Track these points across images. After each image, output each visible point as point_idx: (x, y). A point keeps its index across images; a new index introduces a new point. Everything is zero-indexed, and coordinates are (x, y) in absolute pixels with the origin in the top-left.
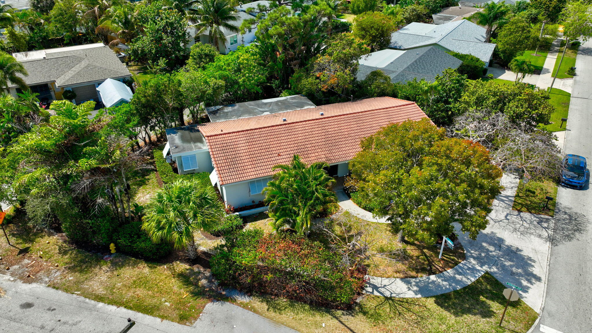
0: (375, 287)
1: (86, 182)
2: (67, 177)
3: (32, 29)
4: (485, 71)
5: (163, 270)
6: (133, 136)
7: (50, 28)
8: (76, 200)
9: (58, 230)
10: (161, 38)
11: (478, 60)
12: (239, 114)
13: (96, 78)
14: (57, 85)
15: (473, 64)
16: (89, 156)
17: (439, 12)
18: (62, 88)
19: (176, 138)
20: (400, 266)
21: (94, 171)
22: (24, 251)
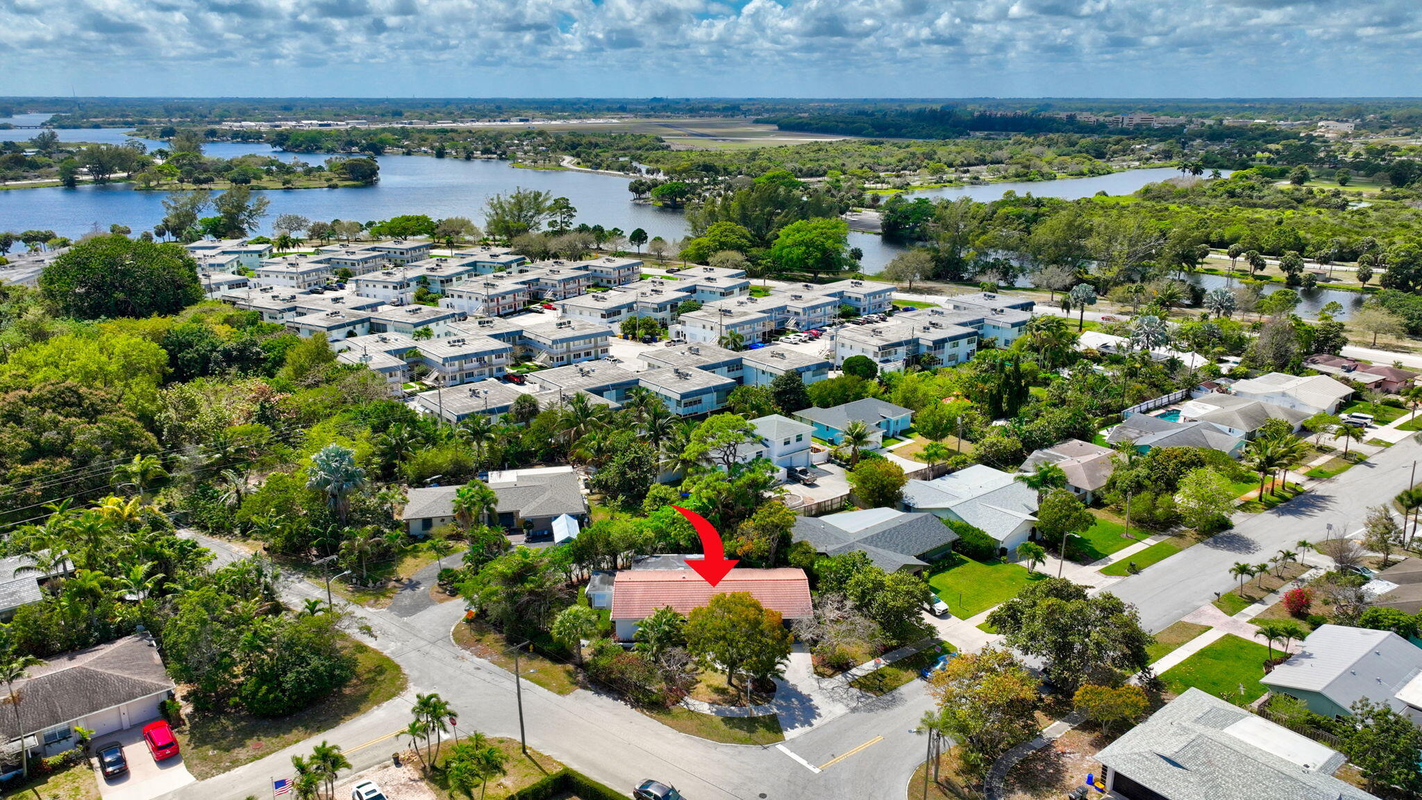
0: (687, 704)
1: (526, 598)
2: (515, 593)
3: (510, 442)
4: (1004, 551)
5: (559, 667)
6: (568, 572)
7: (526, 440)
8: (517, 610)
9: (501, 632)
10: (624, 473)
11: (986, 537)
12: (656, 565)
13: (554, 512)
14: (521, 515)
15: (975, 542)
16: (532, 582)
17: (1051, 445)
18: (523, 519)
19: (596, 579)
20: (715, 697)
21: (531, 592)
22: (479, 641)
